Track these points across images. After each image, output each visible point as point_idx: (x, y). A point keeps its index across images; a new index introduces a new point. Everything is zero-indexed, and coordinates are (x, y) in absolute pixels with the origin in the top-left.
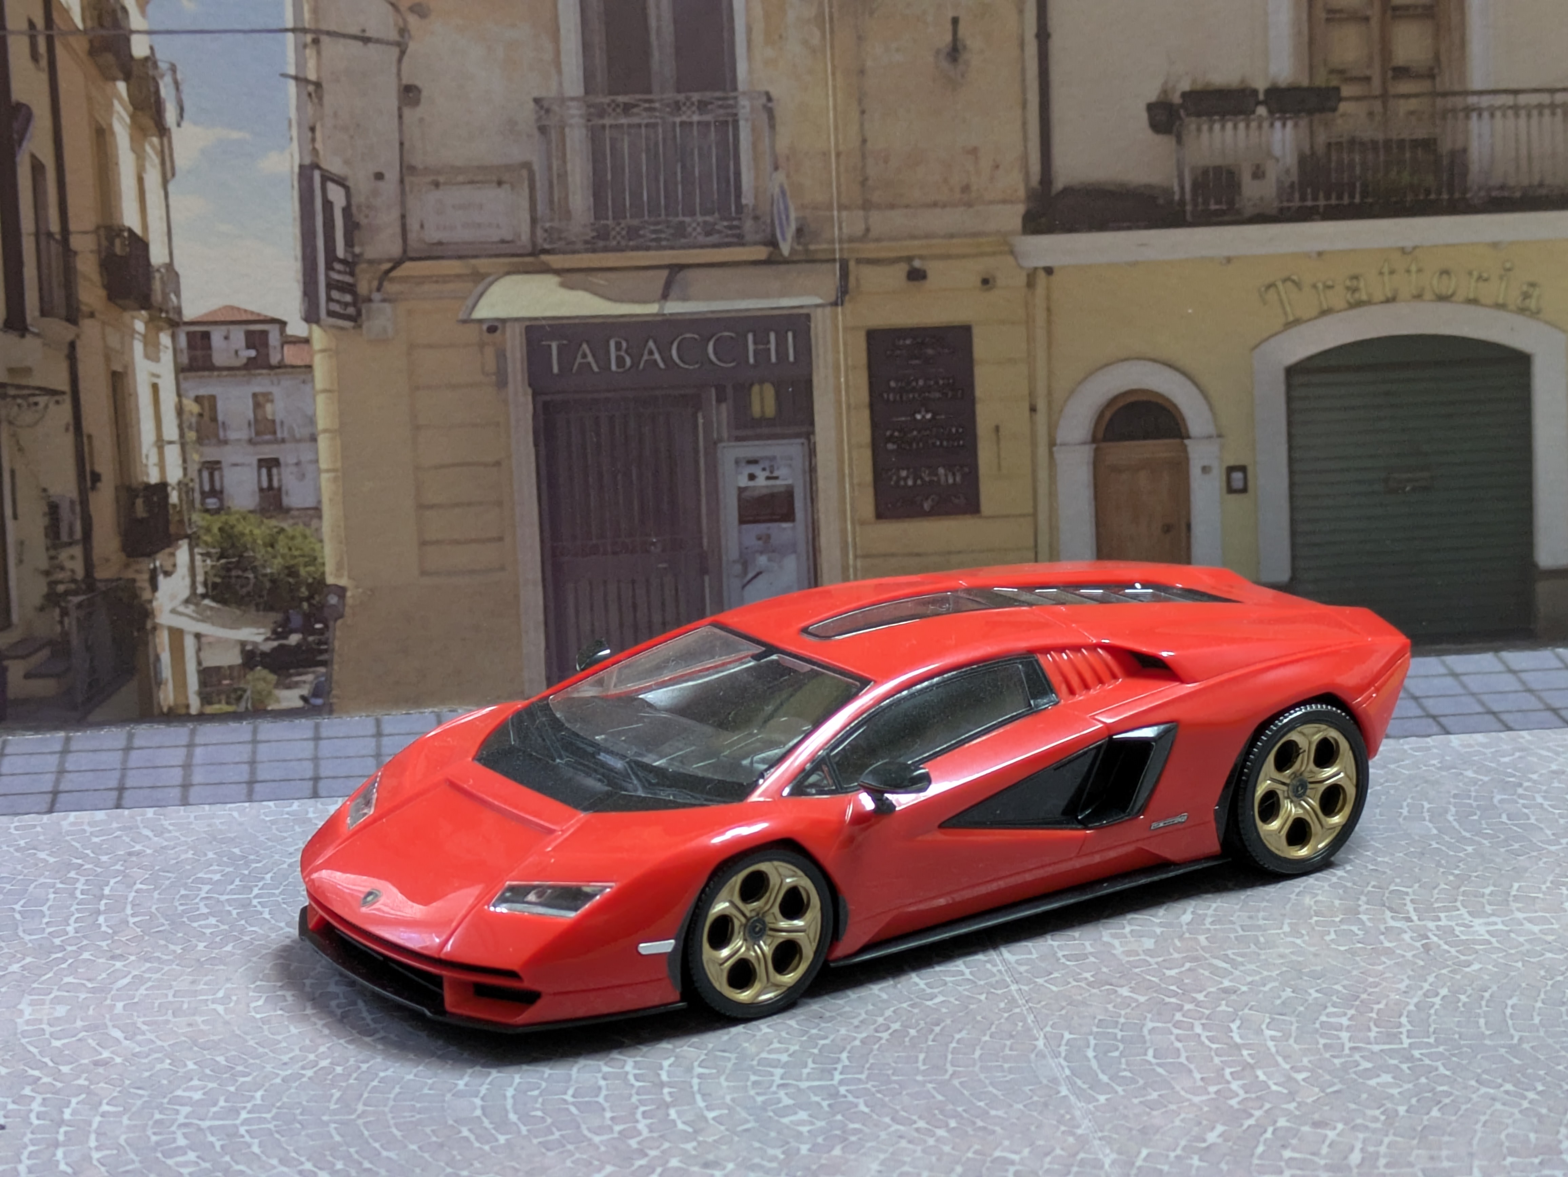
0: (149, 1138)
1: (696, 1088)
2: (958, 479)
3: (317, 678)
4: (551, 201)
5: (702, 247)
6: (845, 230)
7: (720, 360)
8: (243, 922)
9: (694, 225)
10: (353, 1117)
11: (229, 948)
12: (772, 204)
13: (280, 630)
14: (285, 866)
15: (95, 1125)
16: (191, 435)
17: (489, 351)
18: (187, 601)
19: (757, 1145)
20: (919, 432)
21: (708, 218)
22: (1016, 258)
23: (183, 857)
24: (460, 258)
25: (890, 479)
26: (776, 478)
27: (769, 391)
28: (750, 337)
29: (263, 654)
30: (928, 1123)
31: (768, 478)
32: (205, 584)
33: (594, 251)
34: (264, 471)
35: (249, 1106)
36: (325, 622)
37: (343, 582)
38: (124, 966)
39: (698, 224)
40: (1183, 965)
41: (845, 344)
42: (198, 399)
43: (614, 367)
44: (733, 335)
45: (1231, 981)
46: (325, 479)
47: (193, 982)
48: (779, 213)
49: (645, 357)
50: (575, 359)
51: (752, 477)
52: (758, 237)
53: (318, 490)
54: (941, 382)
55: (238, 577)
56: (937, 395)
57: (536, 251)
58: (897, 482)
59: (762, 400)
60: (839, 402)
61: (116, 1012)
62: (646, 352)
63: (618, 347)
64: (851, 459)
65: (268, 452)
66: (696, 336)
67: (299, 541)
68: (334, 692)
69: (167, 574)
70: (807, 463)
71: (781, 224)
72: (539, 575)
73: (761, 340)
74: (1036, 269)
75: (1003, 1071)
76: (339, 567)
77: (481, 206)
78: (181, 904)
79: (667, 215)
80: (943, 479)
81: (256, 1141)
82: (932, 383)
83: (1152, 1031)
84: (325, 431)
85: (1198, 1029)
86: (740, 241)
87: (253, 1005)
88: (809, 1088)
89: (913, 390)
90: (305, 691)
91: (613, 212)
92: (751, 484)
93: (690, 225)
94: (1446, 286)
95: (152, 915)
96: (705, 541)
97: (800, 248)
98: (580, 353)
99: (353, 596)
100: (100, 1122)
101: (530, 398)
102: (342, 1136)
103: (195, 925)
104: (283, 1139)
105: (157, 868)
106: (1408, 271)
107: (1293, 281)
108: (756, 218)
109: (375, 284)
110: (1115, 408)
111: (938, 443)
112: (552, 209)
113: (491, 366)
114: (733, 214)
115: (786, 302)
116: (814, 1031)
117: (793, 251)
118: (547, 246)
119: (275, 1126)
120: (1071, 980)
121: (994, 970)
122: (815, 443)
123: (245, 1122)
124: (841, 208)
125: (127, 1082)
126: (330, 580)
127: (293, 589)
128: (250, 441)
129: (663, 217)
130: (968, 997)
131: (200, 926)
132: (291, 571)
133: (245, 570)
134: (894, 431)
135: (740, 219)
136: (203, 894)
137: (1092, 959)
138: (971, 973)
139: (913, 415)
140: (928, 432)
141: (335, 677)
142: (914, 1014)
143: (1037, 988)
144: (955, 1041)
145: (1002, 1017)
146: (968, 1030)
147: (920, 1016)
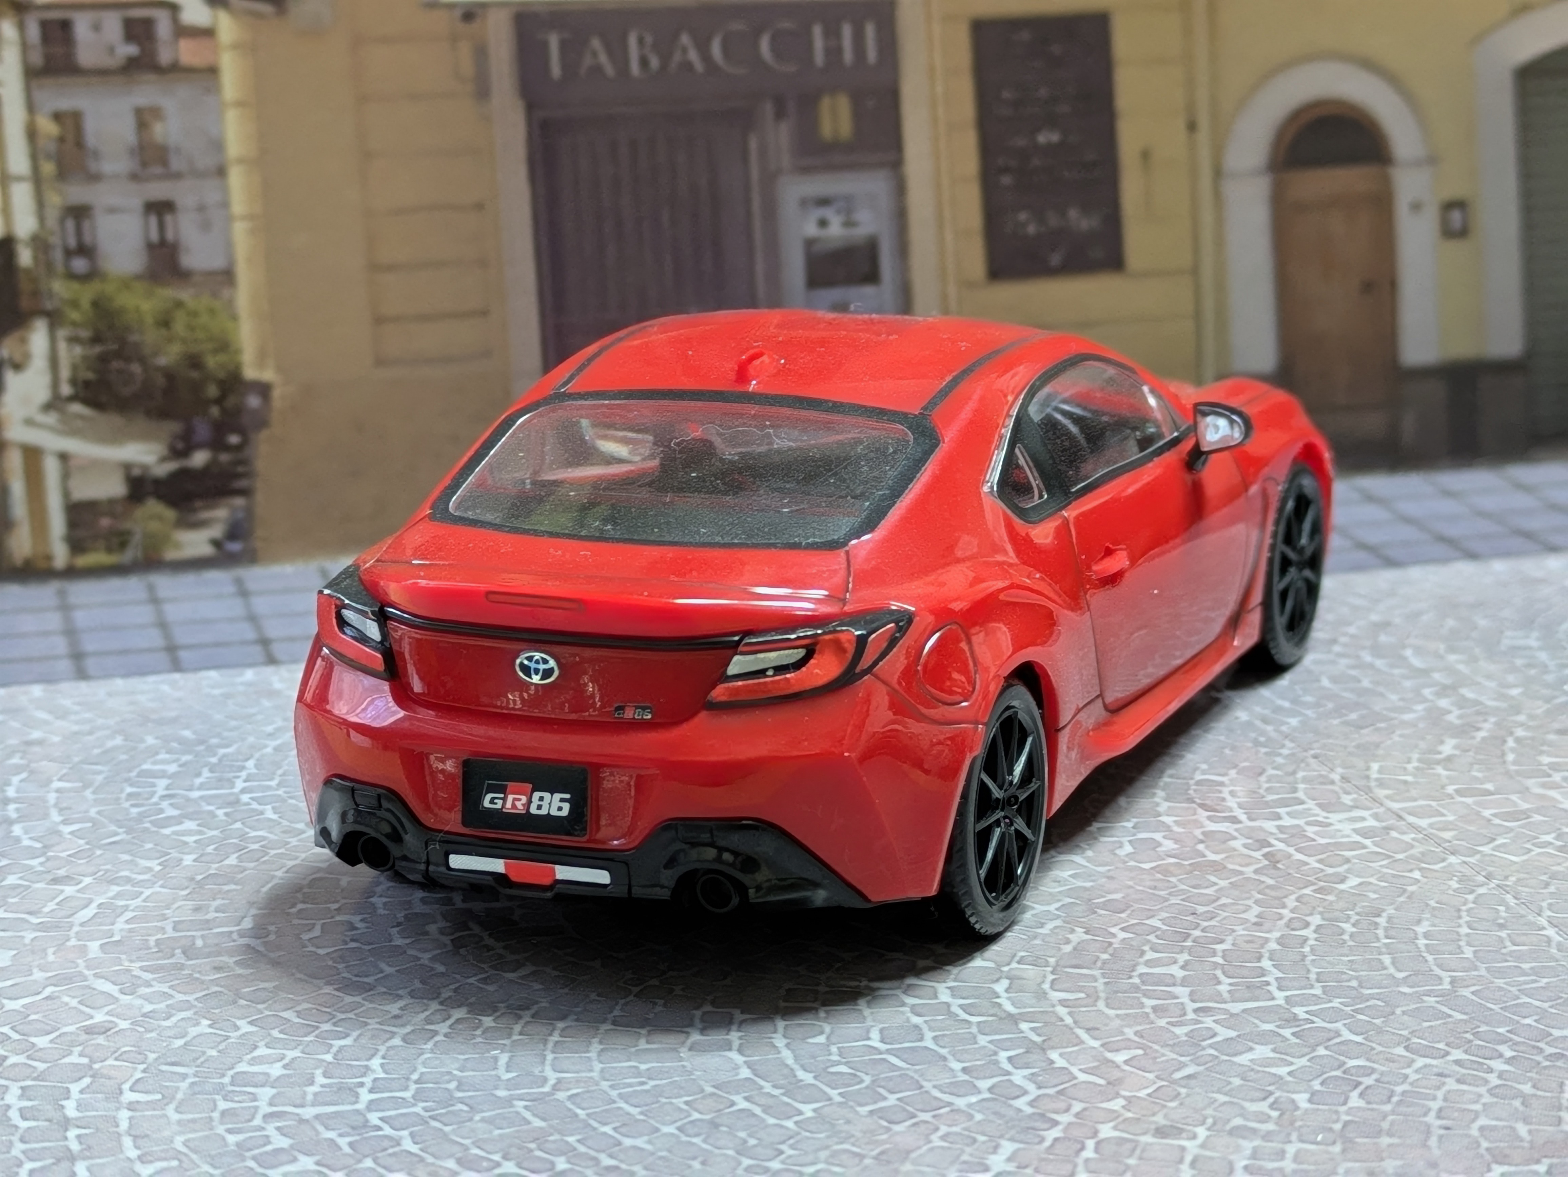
0: (224, 1139)
1: (1069, 1020)
2: (1095, 223)
7: (776, 60)
8: (238, 825)
10: (547, 1089)
11: (232, 860)
13: (180, 446)
14: (269, 750)
15: (124, 1125)
16: (48, 168)
18: (48, 407)
19: (1222, 1098)
20: (1043, 160)
23: (110, 744)
25: (1006, 224)
26: (855, 224)
27: (844, 104)
28: (817, 29)
29: (157, 482)
30: (1466, 1052)
31: (844, 225)
32: (73, 382)
34: (153, 220)
35: (368, 1080)
36: (242, 433)
37: (268, 375)
38: (78, 891)
41: (942, 40)
42: (58, 117)
43: (635, 70)
44: (793, 26)
46: (239, 230)
47: (197, 909)
50: (582, 59)
51: (823, 223)
53: (229, 245)
54: (1070, 91)
55: (120, 372)
56: (1065, 108)
58: (1014, 230)
59: (834, 115)
60: (935, 120)
61: (91, 955)
62: (678, 51)
63: (641, 41)
64: (952, 198)
65: (158, 191)
66: (745, 28)
67: (204, 319)
69: (18, 367)
70: (895, 202)
73: (831, 33)
75: (1524, 974)
76: (262, 354)
78: (133, 806)
80: (1075, 222)
81: (405, 1133)
82: (1057, 92)
84: (239, 161)
87: (306, 937)
88: (1244, 1011)
89: (1034, 102)
90: (216, 531)
92: (822, 232)
95: (91, 820)
98: (589, 52)
99: (282, 396)
100: (131, 1118)
101: (522, 114)
102: (543, 1119)
103: (167, 831)
104: (447, 1129)
105: (76, 759)
110: (1299, 125)
111: (1067, 175)
113: (467, 69)
116: (1197, 933)
119: (426, 1110)
120: (1528, 846)
121: (1407, 838)
122: (905, 178)
123: (372, 1106)
125: (152, 1056)
126: (250, 373)
127: (197, 387)
128: (134, 177)
130: (1394, 876)
131: (174, 833)
132: (194, 362)
133: (128, 360)
134: (1009, 158)
136: (161, 792)
137: (1537, 818)
138: (1375, 844)
139: (1033, 136)
140: (1054, 160)
141: (259, 511)
142: (1331, 903)
143: (1487, 858)
144: (1420, 936)
145: (1466, 899)
146: (1427, 919)
147: (1341, 905)
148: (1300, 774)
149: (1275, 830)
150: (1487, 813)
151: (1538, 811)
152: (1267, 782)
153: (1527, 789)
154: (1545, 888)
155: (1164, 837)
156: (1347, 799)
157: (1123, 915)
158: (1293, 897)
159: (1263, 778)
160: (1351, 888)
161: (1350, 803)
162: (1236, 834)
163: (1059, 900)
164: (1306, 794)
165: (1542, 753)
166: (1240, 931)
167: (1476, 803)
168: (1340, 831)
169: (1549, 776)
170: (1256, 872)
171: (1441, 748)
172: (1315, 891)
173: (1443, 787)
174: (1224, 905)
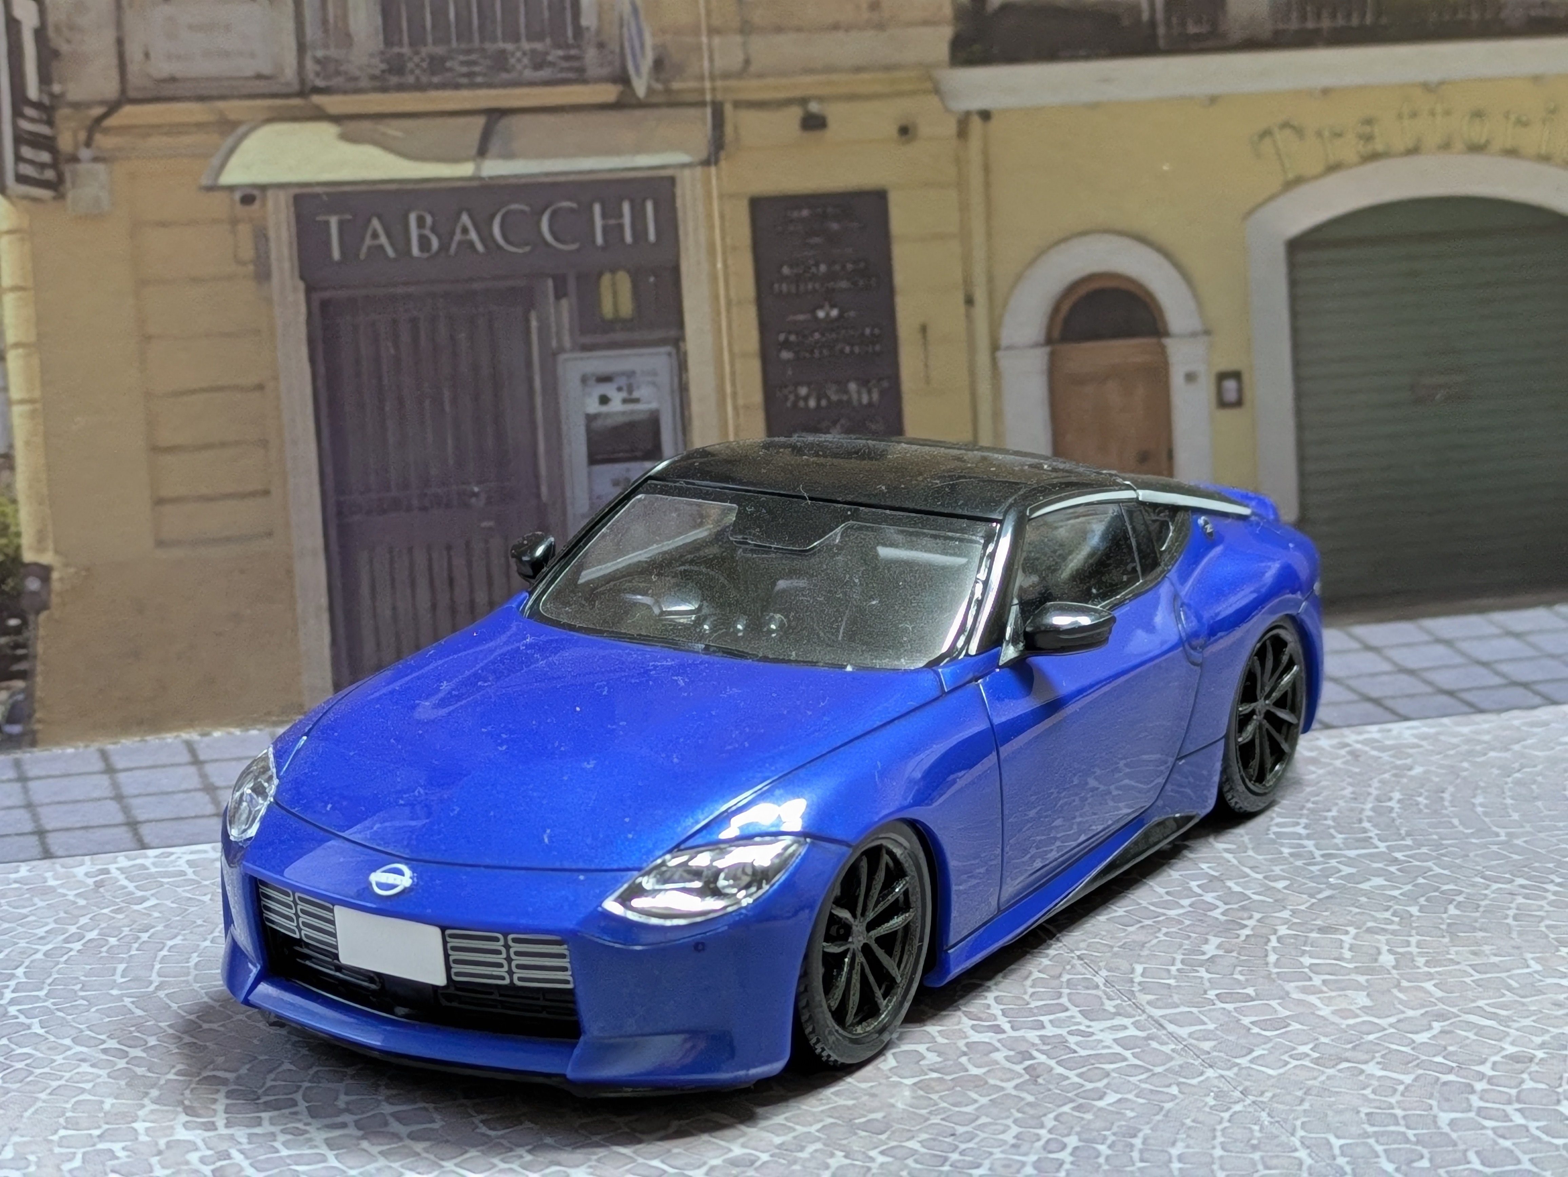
2: (875, 396)
3: (11, 696)
4: (325, 22)
5: (532, 84)
6: (719, 64)
7: (556, 238)
9: (518, 54)
12: (621, 26)
17: (245, 230)
20: (823, 335)
21: (538, 46)
22: (942, 100)
24: (201, 98)
25: (786, 398)
26: (636, 401)
27: (624, 282)
28: (597, 209)
31: (625, 401)
33: (384, 89)
36: (21, 615)
37: (46, 558)
39: (524, 54)
40: (1430, 1028)
41: (722, 217)
43: (415, 251)
44: (574, 205)
45: (1513, 1043)
46: (18, 413)
48: (631, 39)
49: (458, 237)
50: (363, 239)
51: (604, 400)
52: (605, 71)
53: (8, 429)
54: (850, 267)
56: (844, 284)
57: (305, 91)
58: (795, 404)
59: (615, 294)
60: (716, 297)
62: (458, 231)
63: (421, 223)
64: (733, 373)
66: (526, 208)
68: (38, 715)
70: (676, 380)
71: (634, 56)
72: (319, 542)
73: (611, 212)
74: (968, 114)
76: (41, 538)
77: (228, 28)
79: (482, 39)
80: (855, 396)
82: (837, 267)
83: (1452, 1123)
84: (17, 345)
85: (1519, 1119)
86: (581, 77)
89: (814, 278)
91: (410, 37)
92: (604, 409)
93: (513, 54)
94: (1478, 132)
96: (544, 490)
97: (659, 86)
98: (369, 233)
99: (61, 579)
101: (301, 297)
106: (1433, 113)
107: (1293, 127)
108: (601, 46)
109: (82, 136)
110: (1074, 298)
111: (847, 349)
112: (326, 31)
113: (247, 251)
114: (571, 41)
115: (644, 160)
116: (955, 1156)
117: (650, 91)
118: (320, 83)
120: (1286, 1057)
121: (1167, 1049)
122: (685, 354)
124: (713, 31)
126: (28, 556)
129: (476, 43)
130: (1152, 1091)
134: (790, 333)
135: (579, 47)
137: (1295, 1026)
138: (1135, 1055)
139: (813, 311)
140: (834, 335)
141: (39, 694)
142: (1089, 1121)
143: (1244, 1072)
144: (1175, 1159)
145: (1222, 1118)
146: (1182, 1140)
147: (1099, 1124)
148: (1065, 977)
149: (1037, 1041)
150: (1246, 1021)
151: (1295, 1018)
152: (1032, 987)
153: (1288, 993)
154: (1300, 1105)
155: (928, 1049)
156: (1109, 1006)
157: (883, 1137)
158: (1052, 1116)
159: (1029, 982)
160: (1109, 1105)
161: (1113, 1010)
162: (998, 1045)
163: (821, 1121)
164: (1070, 1000)
165: (1304, 953)
166: (998, 1154)
167: (1235, 1009)
168: (1102, 1041)
169: (1310, 979)
170: (1016, 1087)
171: (1205, 948)
172: (1073, 1109)
173: (1205, 992)
174: (984, 1125)
